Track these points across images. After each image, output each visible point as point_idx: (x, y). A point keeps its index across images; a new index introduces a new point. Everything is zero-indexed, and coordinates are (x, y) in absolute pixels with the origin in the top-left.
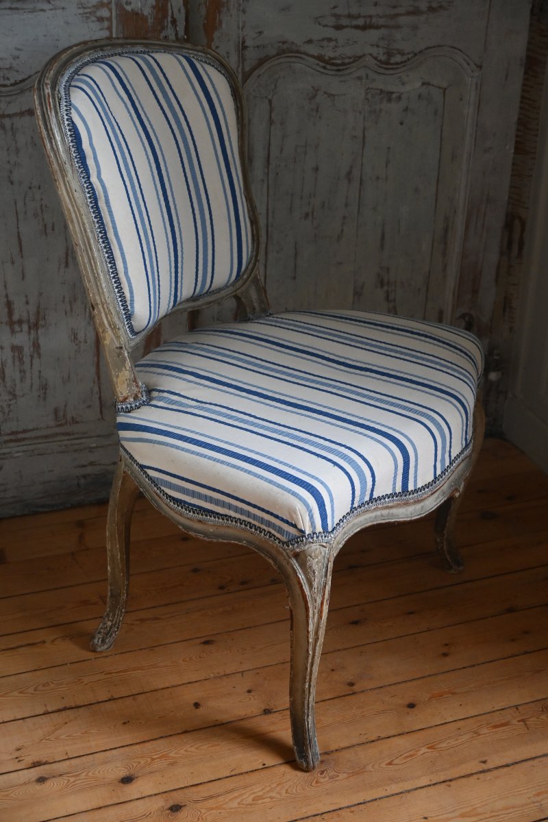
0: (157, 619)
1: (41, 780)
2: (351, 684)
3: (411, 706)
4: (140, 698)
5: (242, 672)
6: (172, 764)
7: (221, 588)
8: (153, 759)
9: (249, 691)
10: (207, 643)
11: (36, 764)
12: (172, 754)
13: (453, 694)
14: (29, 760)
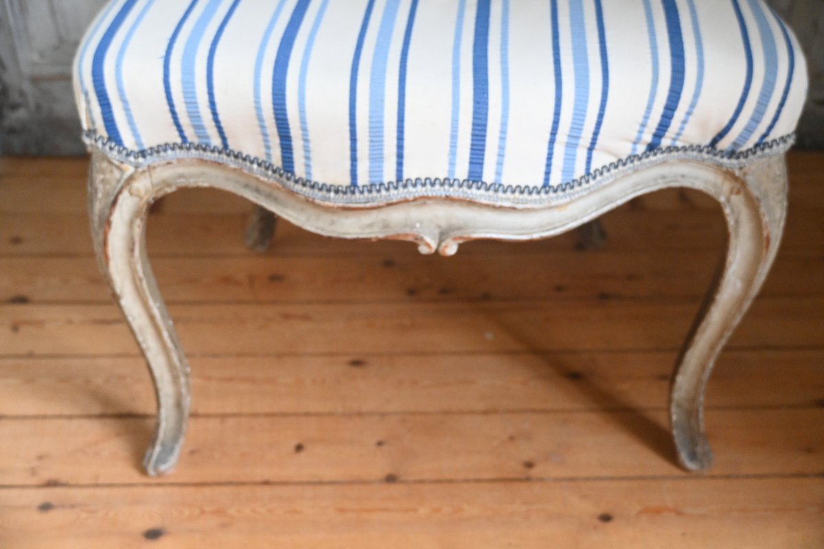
0: (306, 318)
1: (46, 507)
2: (529, 465)
3: (606, 518)
4: (231, 422)
5: (383, 415)
6: (224, 526)
7: (412, 292)
8: (203, 512)
9: (380, 444)
10: (356, 363)
11: (52, 484)
12: (232, 511)
13: (679, 513)
14: (46, 474)
